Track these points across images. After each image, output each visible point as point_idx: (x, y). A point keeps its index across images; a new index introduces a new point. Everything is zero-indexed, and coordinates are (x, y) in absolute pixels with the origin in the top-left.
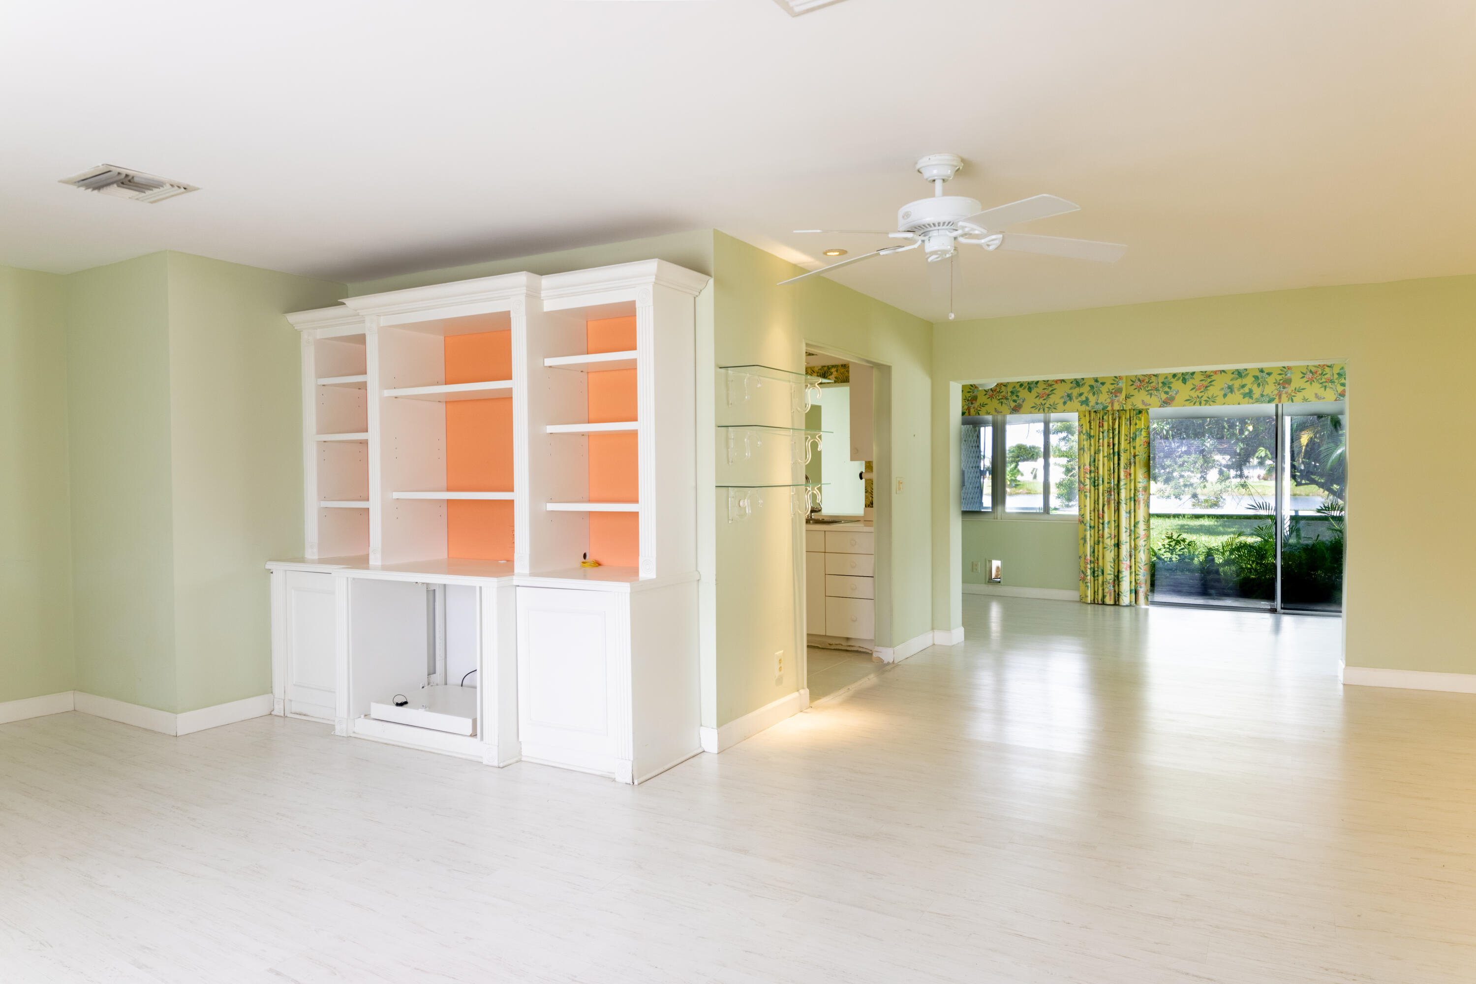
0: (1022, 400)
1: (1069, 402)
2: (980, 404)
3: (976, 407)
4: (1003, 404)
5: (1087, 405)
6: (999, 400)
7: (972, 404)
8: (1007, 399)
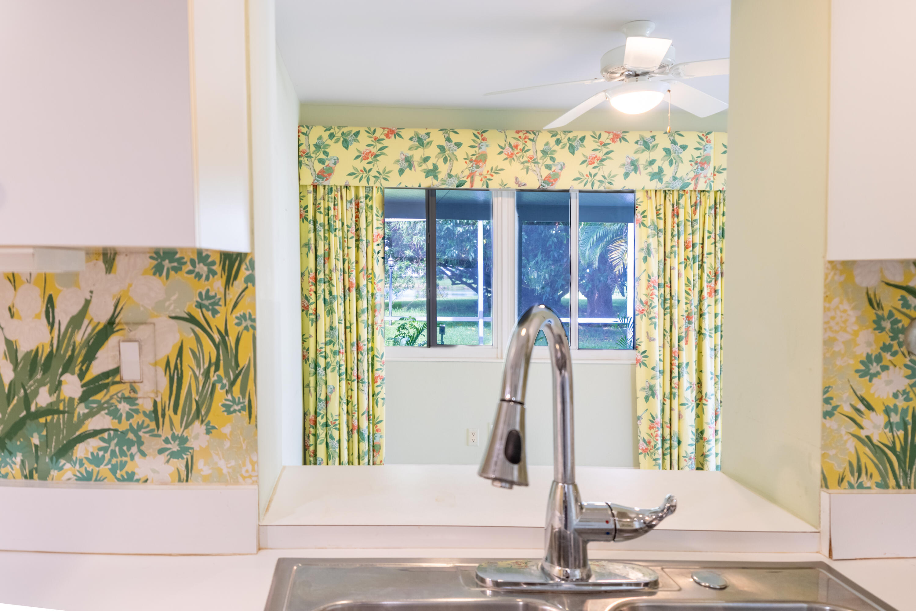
0: (560, 167)
1: (633, 174)
2: (492, 169)
3: (485, 173)
4: (530, 171)
5: (660, 180)
6: (523, 163)
7: (478, 167)
8: (536, 163)
